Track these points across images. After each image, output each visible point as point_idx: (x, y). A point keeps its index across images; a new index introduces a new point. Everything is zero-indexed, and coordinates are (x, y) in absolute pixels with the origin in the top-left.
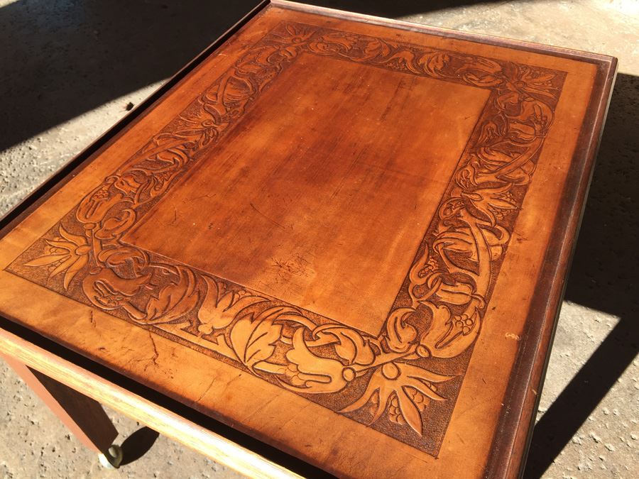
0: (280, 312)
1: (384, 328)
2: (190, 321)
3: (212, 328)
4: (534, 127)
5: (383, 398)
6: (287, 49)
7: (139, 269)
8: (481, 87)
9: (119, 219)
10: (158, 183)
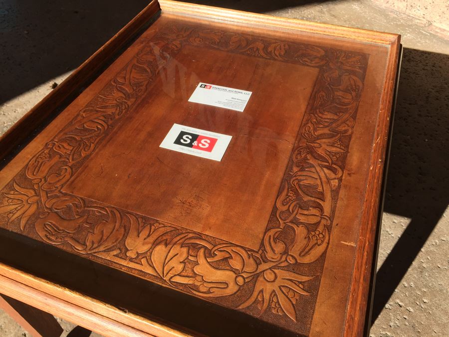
0: (186, 238)
1: (262, 244)
2: (119, 249)
3: (137, 253)
4: (351, 94)
5: (267, 296)
6: (174, 43)
7: (77, 211)
8: (312, 67)
9: (60, 175)
10: (87, 145)
